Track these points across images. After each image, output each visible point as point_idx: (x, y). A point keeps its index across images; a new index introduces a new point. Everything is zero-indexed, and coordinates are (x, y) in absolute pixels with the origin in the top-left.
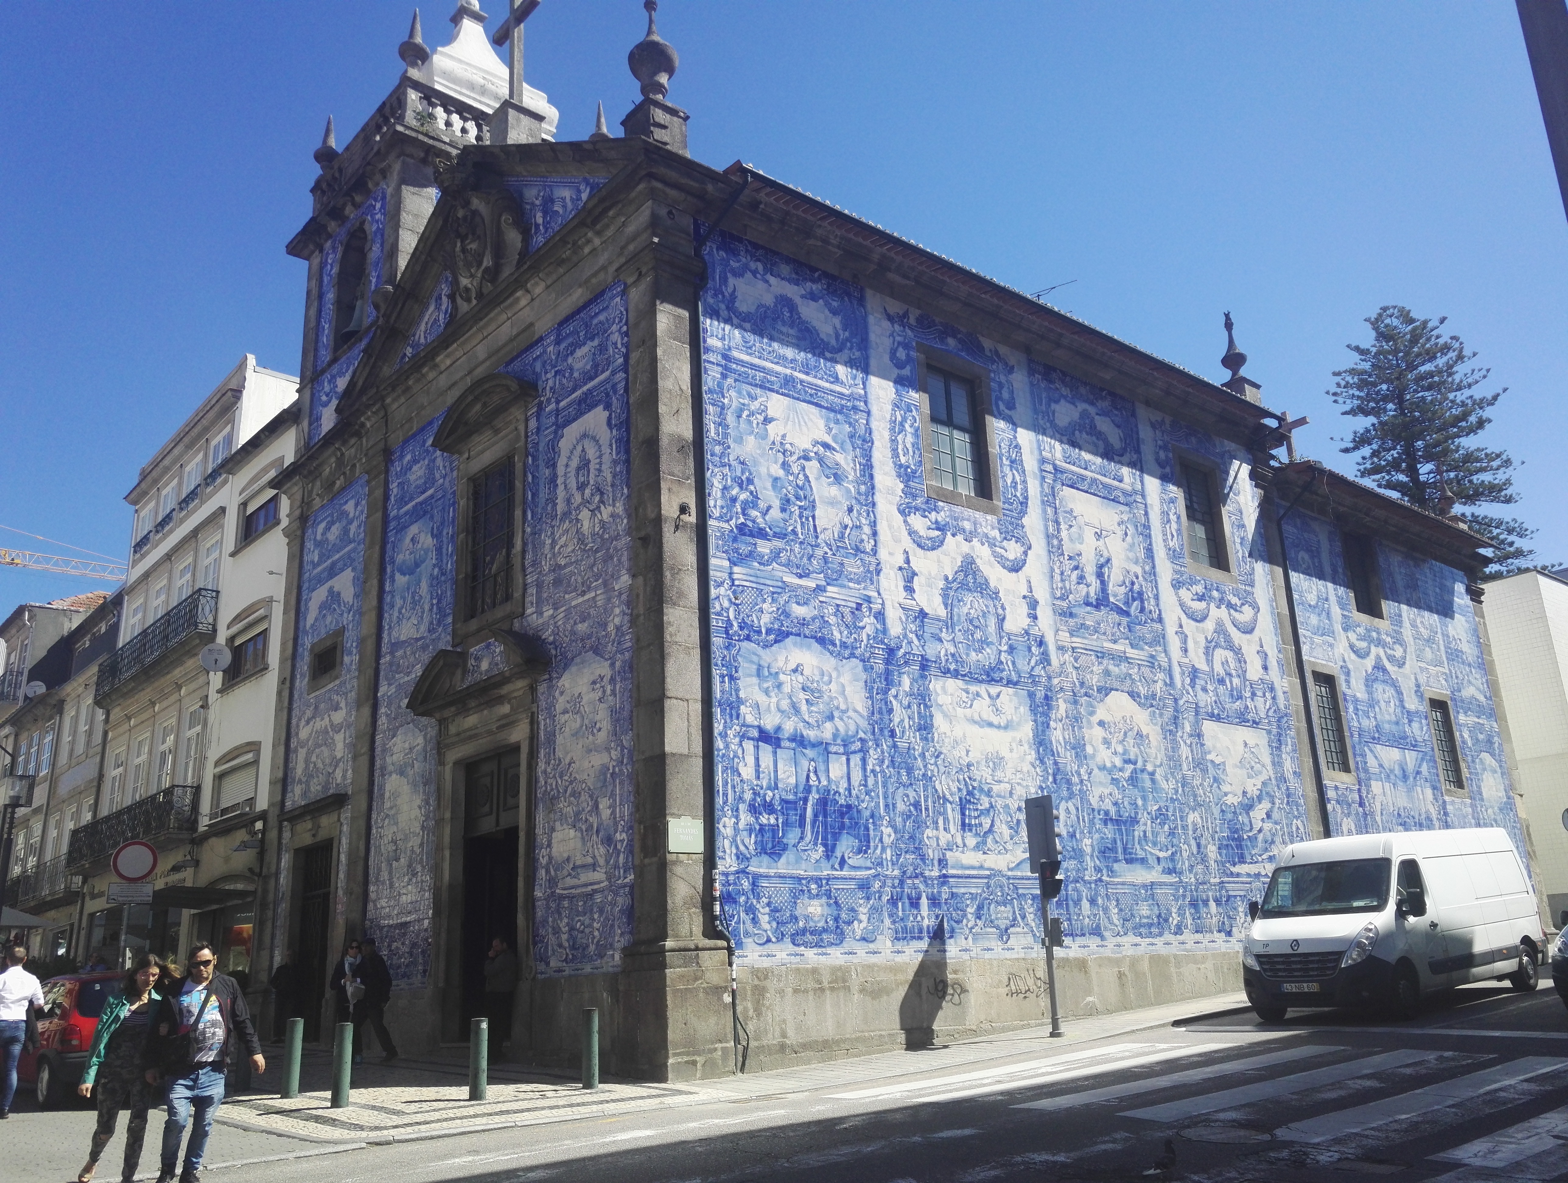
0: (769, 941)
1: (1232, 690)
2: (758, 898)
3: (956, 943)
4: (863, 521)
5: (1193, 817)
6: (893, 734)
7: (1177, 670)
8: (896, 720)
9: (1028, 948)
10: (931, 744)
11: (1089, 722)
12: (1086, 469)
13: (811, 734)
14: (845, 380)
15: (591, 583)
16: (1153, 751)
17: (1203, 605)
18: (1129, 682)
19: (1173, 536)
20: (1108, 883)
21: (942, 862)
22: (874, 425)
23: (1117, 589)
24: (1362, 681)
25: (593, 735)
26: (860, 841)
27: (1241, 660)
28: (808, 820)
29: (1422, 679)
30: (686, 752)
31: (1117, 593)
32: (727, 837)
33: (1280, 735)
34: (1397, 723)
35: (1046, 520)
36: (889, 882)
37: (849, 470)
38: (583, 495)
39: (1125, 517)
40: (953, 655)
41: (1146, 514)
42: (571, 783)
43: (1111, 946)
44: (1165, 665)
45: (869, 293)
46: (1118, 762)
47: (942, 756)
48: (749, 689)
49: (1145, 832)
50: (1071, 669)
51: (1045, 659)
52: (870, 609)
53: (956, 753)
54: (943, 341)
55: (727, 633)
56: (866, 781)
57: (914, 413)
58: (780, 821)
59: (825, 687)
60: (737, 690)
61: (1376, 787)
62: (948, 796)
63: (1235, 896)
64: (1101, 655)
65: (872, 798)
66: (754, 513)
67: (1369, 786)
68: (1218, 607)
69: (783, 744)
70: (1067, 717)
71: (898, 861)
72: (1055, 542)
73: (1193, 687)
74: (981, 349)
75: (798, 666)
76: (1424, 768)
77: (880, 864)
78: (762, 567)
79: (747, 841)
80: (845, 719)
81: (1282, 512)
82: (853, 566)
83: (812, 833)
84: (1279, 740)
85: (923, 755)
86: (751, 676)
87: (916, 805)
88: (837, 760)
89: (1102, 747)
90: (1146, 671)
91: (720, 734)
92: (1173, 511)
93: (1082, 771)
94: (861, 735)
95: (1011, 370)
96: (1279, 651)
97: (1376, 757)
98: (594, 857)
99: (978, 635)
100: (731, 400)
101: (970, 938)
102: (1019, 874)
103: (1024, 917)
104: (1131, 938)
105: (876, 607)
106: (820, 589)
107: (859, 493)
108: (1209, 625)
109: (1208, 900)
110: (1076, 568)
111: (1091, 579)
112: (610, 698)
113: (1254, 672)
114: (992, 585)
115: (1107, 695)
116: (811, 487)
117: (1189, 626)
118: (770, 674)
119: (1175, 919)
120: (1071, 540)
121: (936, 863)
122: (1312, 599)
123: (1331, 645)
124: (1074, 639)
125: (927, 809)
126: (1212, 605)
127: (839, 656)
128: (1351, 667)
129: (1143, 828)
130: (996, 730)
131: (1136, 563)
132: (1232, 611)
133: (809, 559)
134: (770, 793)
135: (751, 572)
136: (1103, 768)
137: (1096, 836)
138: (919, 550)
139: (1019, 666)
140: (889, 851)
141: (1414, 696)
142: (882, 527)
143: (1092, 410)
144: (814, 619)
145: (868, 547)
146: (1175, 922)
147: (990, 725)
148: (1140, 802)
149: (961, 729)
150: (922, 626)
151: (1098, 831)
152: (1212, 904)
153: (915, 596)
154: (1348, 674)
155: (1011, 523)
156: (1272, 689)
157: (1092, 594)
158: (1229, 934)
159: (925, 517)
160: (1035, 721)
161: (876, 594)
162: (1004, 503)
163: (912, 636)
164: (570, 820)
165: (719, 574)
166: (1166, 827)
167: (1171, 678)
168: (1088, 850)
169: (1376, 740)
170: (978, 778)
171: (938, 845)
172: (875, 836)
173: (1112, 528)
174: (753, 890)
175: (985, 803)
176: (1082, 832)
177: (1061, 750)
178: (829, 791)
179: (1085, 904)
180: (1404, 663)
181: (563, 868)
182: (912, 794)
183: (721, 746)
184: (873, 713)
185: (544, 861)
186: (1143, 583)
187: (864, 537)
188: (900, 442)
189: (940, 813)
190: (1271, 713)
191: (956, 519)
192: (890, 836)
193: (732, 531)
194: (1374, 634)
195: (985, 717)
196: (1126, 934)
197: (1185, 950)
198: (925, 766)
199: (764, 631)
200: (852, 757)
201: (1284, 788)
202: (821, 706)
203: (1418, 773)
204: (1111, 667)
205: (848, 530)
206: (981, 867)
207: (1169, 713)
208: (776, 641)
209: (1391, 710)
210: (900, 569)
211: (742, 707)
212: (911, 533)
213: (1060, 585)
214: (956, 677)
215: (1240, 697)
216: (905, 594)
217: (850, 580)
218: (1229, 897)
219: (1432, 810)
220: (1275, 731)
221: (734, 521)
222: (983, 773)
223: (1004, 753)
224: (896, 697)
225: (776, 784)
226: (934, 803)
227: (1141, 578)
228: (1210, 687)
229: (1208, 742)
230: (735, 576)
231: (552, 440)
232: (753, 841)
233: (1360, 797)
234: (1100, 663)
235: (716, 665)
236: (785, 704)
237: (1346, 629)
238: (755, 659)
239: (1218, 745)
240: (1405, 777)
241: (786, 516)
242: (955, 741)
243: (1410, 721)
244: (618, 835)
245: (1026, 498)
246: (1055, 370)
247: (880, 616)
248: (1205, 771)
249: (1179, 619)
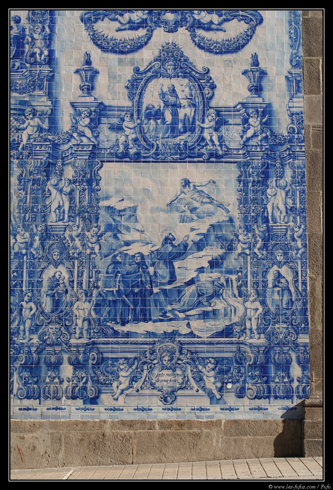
17: (142, 32)
158: (94, 401)
249: (88, 55)
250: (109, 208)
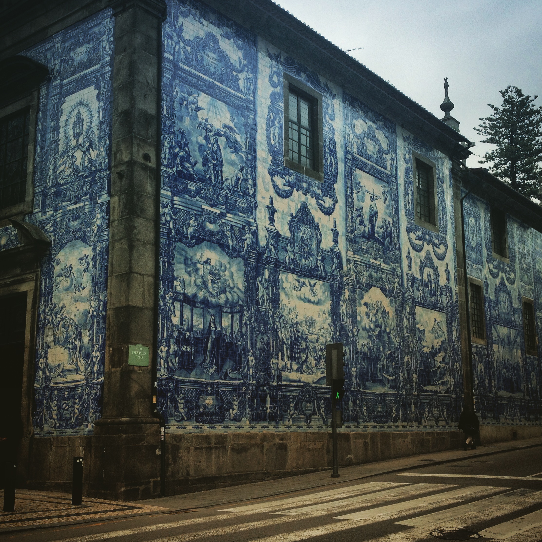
0: (183, 419)
1: (431, 290)
2: (178, 395)
3: (283, 423)
4: (249, 177)
5: (407, 358)
6: (257, 303)
7: (405, 277)
8: (260, 295)
9: (320, 427)
10: (278, 310)
11: (360, 303)
12: (368, 160)
13: (213, 300)
14: (243, 90)
15: (81, 197)
16: (390, 321)
17: (420, 242)
18: (381, 283)
19: (409, 203)
20: (362, 392)
21: (280, 378)
22: (258, 119)
23: (379, 229)
24: (493, 290)
25: (79, 291)
26: (236, 363)
27: (437, 275)
28: (209, 350)
29: (522, 292)
30: (141, 305)
31: (379, 231)
32: (162, 358)
33: (452, 316)
34: (508, 314)
35: (346, 187)
36: (250, 388)
37: (243, 145)
38: (78, 140)
39: (386, 189)
40: (293, 260)
41: (397, 189)
42: (63, 319)
43: (362, 427)
44: (399, 274)
45: (259, 39)
46: (372, 326)
47: (283, 318)
48: (179, 271)
49: (383, 365)
50: (352, 273)
51: (340, 266)
52: (250, 229)
53: (291, 316)
54: (298, 74)
55: (168, 236)
56: (241, 330)
57: (280, 115)
58: (193, 350)
59: (222, 274)
60: (173, 271)
61: (496, 347)
62: (285, 340)
63: (424, 403)
64: (369, 266)
65: (243, 339)
66: (188, 165)
67: (492, 347)
68: (428, 244)
69: (197, 305)
70: (349, 299)
71: (256, 375)
72: (350, 200)
73: (412, 287)
74: (319, 82)
75: (208, 259)
76: (518, 339)
77: (246, 377)
78: (190, 198)
79: (173, 361)
80: (232, 293)
81: (464, 195)
82: (242, 203)
83: (210, 358)
84: (452, 319)
85: (273, 316)
86: (181, 263)
87: (268, 344)
88: (227, 316)
89: (365, 317)
90: (390, 276)
91: (161, 297)
92: (410, 189)
93: (354, 330)
94: (240, 302)
95: (334, 97)
96: (456, 271)
97: (496, 331)
98: (77, 365)
99: (306, 250)
100: (177, 94)
101: (291, 420)
102: (318, 385)
103: (319, 410)
104: (372, 424)
105: (253, 228)
106: (222, 215)
107: (247, 159)
108: (423, 254)
109: (411, 404)
110: (359, 216)
111: (367, 222)
112: (92, 270)
113: (443, 281)
114: (316, 220)
115: (370, 289)
116: (220, 152)
117: (413, 254)
118: (192, 263)
119: (394, 414)
120: (358, 200)
121: (276, 377)
122: (474, 244)
123: (481, 270)
124: (356, 256)
125: (273, 347)
126: (425, 243)
127: (231, 256)
128: (489, 282)
129: (382, 363)
130: (312, 305)
131: (390, 216)
132: (435, 247)
133: (217, 196)
134: (188, 333)
135: (184, 200)
136: (364, 329)
137: (359, 366)
138: (279, 198)
139: (327, 269)
140: (251, 370)
141: (517, 301)
142: (259, 181)
143: (374, 126)
144: (218, 232)
145: (251, 192)
146: (394, 415)
147: (309, 301)
148: (382, 349)
149: (294, 303)
150: (277, 242)
151: (360, 364)
152: (413, 406)
153: (275, 224)
154: (487, 286)
155: (328, 187)
156: (451, 291)
157: (367, 231)
158: (420, 423)
159: (283, 178)
160: (332, 301)
161: (253, 221)
162: (325, 175)
163: (271, 247)
164: (61, 342)
165: (165, 200)
166: (394, 363)
167: (402, 282)
168: (354, 374)
169: (498, 323)
170: (301, 331)
171: (278, 367)
172: (245, 361)
173: (379, 195)
174: (175, 389)
175: (304, 345)
176: (352, 364)
177: (345, 318)
178: (221, 334)
179: (351, 404)
180: (514, 282)
181: (55, 371)
182: (266, 338)
183: (162, 304)
184: (247, 290)
185: (42, 366)
186: (392, 228)
187: (249, 186)
188: (272, 132)
189: (280, 350)
190: (449, 305)
191: (300, 181)
192: (252, 361)
193: (174, 174)
194: (502, 265)
195: (307, 296)
196: (369, 421)
197: (398, 431)
198: (274, 323)
199: (189, 237)
200: (235, 315)
201: (452, 345)
202: (220, 284)
203: (516, 341)
204: (373, 273)
205: (240, 181)
206: (299, 381)
207: (399, 301)
208: (196, 244)
209: (506, 307)
210: (268, 207)
211: (175, 282)
212: (275, 187)
213: (351, 225)
214: (293, 273)
215: (435, 295)
216: (269, 222)
217: (240, 211)
218: (421, 403)
219: (520, 362)
220: (449, 314)
221: (175, 168)
222: (304, 328)
223: (316, 318)
224: (260, 282)
225: (192, 328)
226: (277, 344)
227: (391, 225)
228: (421, 288)
229: (417, 318)
230: (175, 202)
231: (58, 104)
232: (177, 361)
233: (488, 352)
234: (367, 271)
235: (161, 255)
236: (199, 281)
237: (488, 262)
238: (183, 253)
239: (422, 320)
240: (509, 343)
241: (206, 169)
242: (290, 309)
243: (514, 314)
244: (94, 353)
245: (337, 173)
246: (357, 100)
247: (255, 234)
248: (415, 334)
249: (409, 249)
250: (418, 329)
